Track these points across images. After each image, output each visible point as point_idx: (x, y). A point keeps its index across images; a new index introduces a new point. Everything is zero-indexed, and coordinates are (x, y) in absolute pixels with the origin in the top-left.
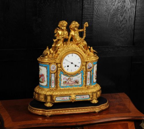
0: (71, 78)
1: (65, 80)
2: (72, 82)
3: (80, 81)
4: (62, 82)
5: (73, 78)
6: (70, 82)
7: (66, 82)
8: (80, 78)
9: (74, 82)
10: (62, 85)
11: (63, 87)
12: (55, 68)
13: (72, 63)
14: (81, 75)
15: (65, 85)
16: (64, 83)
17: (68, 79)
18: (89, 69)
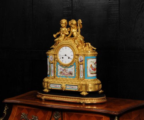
0: (66, 69)
1: (61, 71)
2: (67, 73)
3: (74, 73)
4: (59, 72)
5: (67, 69)
6: (65, 73)
7: (62, 72)
8: (74, 70)
9: (69, 74)
10: (59, 75)
11: (59, 76)
12: (53, 59)
13: (66, 55)
14: (74, 67)
15: (61, 75)
16: (60, 73)
17: (64, 70)
18: (80, 62)
